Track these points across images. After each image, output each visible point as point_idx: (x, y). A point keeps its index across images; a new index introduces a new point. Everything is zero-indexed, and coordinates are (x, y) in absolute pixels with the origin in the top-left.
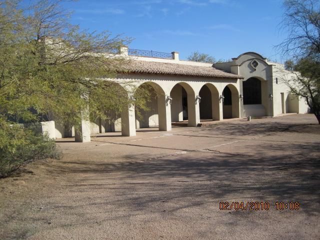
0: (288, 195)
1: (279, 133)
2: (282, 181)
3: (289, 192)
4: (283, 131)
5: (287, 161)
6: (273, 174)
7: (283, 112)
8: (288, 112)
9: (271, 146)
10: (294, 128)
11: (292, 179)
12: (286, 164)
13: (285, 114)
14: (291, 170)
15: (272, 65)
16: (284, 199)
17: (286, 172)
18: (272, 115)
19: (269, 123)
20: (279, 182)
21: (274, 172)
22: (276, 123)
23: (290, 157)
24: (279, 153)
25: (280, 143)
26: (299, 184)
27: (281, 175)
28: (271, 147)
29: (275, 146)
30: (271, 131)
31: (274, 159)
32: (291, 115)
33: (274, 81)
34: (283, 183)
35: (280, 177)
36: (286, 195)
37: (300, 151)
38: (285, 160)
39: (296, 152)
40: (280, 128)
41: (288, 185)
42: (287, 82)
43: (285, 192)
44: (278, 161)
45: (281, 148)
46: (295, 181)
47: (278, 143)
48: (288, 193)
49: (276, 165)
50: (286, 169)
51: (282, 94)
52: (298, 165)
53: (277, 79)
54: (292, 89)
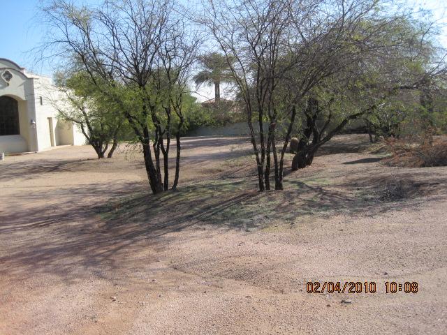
0: (44, 262)
1: (45, 175)
2: (40, 242)
3: (47, 256)
4: (50, 171)
5: (51, 213)
6: (29, 234)
7: (52, 145)
8: (60, 143)
9: (31, 194)
10: (66, 166)
11: (53, 238)
12: (49, 218)
13: (56, 147)
14: (54, 226)
15: (32, 79)
16: (38, 268)
17: (47, 230)
18: (36, 150)
19: (30, 162)
20: (35, 245)
21: (30, 231)
22: (41, 160)
23: (55, 207)
24: (40, 204)
25: (44, 189)
26: (62, 244)
27: (39, 235)
28: (31, 196)
29: (37, 193)
30: (33, 172)
31: (34, 212)
32: (63, 149)
33: (37, 101)
34: (39, 246)
35: (37, 237)
36: (41, 263)
37: (69, 198)
38: (47, 212)
39: (65, 200)
40: (45, 168)
41: (46, 247)
42: (54, 103)
43: (40, 258)
44: (38, 215)
45: (44, 196)
46: (57, 240)
47: (40, 189)
48: (45, 259)
49: (35, 220)
50: (47, 225)
51: (50, 119)
52: (65, 217)
53: (41, 98)
54: (61, 113)
